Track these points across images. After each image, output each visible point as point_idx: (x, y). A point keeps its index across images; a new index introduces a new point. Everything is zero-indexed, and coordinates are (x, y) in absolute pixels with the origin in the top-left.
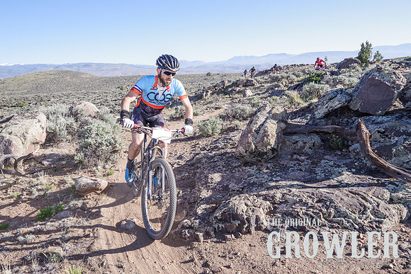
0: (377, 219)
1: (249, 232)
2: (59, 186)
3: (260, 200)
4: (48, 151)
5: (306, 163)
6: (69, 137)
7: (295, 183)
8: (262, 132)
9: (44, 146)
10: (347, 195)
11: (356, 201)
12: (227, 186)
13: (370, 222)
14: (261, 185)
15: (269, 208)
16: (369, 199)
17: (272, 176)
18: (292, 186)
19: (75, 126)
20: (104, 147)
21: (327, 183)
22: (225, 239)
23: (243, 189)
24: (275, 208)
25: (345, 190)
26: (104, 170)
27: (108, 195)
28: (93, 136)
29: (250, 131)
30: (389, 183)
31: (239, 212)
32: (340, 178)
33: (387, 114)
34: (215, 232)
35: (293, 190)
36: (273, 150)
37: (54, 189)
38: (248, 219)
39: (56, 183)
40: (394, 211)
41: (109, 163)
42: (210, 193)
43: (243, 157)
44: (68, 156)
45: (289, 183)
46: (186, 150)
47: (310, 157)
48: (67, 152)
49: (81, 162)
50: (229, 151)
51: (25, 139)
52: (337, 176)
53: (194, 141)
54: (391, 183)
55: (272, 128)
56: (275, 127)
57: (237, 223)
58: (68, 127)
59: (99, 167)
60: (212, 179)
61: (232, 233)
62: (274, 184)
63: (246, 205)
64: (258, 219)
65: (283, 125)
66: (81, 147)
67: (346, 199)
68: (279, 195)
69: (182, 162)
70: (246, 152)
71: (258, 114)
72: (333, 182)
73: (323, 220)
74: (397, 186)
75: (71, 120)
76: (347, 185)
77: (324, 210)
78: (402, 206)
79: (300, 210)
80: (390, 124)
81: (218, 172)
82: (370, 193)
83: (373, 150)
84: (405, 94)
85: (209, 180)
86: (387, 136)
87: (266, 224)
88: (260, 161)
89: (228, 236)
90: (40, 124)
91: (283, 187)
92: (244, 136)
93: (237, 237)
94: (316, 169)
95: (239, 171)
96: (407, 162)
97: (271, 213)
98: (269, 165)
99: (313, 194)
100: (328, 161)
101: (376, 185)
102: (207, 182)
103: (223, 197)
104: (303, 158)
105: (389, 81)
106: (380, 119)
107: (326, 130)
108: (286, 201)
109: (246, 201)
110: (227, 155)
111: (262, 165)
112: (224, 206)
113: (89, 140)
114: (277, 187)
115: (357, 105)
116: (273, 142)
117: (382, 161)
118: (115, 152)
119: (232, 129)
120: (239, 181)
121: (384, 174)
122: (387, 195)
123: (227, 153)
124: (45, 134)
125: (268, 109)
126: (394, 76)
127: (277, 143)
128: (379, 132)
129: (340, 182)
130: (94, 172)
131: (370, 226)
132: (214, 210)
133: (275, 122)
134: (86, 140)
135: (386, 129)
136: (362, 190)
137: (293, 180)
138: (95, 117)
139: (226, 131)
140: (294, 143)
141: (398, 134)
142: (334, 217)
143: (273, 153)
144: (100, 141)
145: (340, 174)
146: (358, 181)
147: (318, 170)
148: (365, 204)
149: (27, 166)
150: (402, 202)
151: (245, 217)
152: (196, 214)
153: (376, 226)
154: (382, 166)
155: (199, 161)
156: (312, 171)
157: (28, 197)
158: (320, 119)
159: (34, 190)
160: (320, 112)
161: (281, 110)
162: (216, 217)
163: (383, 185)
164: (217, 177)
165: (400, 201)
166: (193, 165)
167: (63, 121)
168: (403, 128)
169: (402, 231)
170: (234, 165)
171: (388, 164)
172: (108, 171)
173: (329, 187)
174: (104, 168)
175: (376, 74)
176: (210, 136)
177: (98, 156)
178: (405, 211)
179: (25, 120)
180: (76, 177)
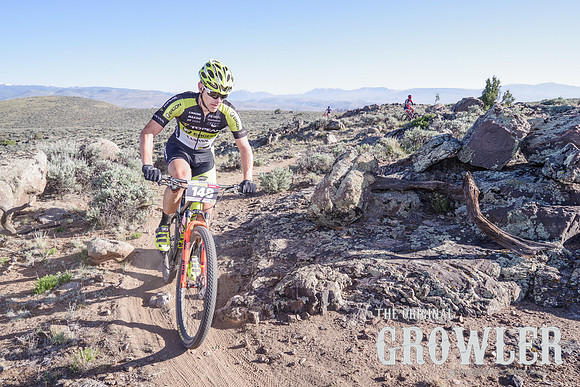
0: (482, 299)
1: (320, 312)
2: (63, 250)
3: (336, 272)
4: (48, 205)
5: (399, 228)
6: (79, 187)
7: (383, 252)
8: (343, 185)
9: (42, 197)
10: (447, 269)
11: (457, 276)
12: (294, 254)
13: (474, 303)
14: (339, 254)
15: (348, 282)
16: (474, 273)
17: (354, 243)
18: (379, 256)
19: (88, 171)
20: (128, 201)
21: (423, 253)
22: (288, 320)
23: (314, 258)
24: (355, 283)
25: (446, 263)
26: (127, 232)
27: (132, 264)
28: (114, 184)
29: (327, 184)
30: (501, 256)
31: (308, 285)
32: (440, 248)
33: (505, 169)
34: (275, 311)
35: (379, 260)
36: (357, 210)
37: (58, 255)
38: (319, 296)
39: (60, 246)
40: (504, 290)
41: (135, 222)
42: (271, 263)
43: (317, 218)
44: (76, 213)
45: (374, 252)
46: (241, 210)
47: (404, 221)
48: (76, 207)
49: (95, 220)
50: (300, 211)
51: (17, 186)
52: (437, 245)
53: (253, 199)
54: (503, 255)
55: (357, 181)
56: (361, 180)
57: (304, 300)
58: (78, 173)
59: (120, 228)
60: (274, 245)
61: (298, 313)
62: (355, 253)
63: (317, 277)
64: (331, 296)
65: (371, 178)
66: (97, 200)
67: (445, 273)
68: (360, 267)
69: (235, 225)
70: (321, 212)
71: (340, 162)
72: (431, 252)
73: (415, 298)
74: (510, 259)
75: (82, 163)
76: (449, 257)
77: (417, 287)
78: (514, 284)
79: (387, 286)
80: (507, 181)
81: (284, 237)
82: (475, 267)
83: (484, 214)
84: (528, 144)
85: (271, 247)
86: (503, 196)
87: (342, 303)
88: (340, 225)
89: (293, 317)
90: (38, 166)
91: (366, 257)
92: (320, 190)
93: (303, 318)
94: (412, 236)
95: (311, 236)
96: (526, 230)
97: (349, 288)
98: (350, 230)
99: (404, 266)
100: (427, 227)
101: (484, 257)
102: (267, 250)
103: (289, 268)
104: (395, 222)
105: (509, 127)
106: (496, 175)
107: (426, 187)
108: (369, 275)
109: (318, 272)
110: (297, 217)
111: (341, 230)
112: (288, 279)
113: (109, 190)
114: (358, 257)
115: (467, 157)
116: (357, 199)
117: (493, 227)
118: (143, 208)
119: (305, 185)
120: (310, 249)
121: (496, 244)
122: (497, 271)
123: (296, 214)
124: (45, 181)
125: (353, 156)
126: (514, 120)
127: (363, 201)
128: (493, 191)
129: (440, 253)
130: (113, 234)
131: (473, 308)
132: (275, 283)
133: (361, 174)
134: (103, 190)
135: (502, 188)
136: (466, 263)
137: (380, 249)
138: (115, 161)
139: (297, 186)
140: (385, 203)
141: (517, 194)
142: (429, 295)
143: (357, 215)
144: (123, 192)
145: (441, 243)
146: (463, 252)
147: (413, 238)
148: (469, 280)
149: (17, 224)
150: (516, 279)
151: (316, 292)
152: (251, 288)
153: (481, 308)
154: (493, 233)
155: (259, 223)
156: (405, 239)
157: (20, 263)
158: (420, 172)
159: (29, 255)
160: (421, 164)
161: (370, 158)
162: (277, 293)
163: (493, 257)
164: (281, 244)
165: (512, 277)
166: (250, 228)
167: (71, 164)
168: (523, 187)
169: (512, 315)
170: (305, 229)
171: (500, 231)
172: (133, 233)
173: (426, 258)
174: (127, 229)
175: (493, 116)
176: (275, 193)
177: (120, 213)
178: (518, 291)
179: (17, 160)
180: (88, 239)
